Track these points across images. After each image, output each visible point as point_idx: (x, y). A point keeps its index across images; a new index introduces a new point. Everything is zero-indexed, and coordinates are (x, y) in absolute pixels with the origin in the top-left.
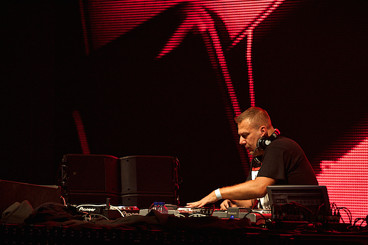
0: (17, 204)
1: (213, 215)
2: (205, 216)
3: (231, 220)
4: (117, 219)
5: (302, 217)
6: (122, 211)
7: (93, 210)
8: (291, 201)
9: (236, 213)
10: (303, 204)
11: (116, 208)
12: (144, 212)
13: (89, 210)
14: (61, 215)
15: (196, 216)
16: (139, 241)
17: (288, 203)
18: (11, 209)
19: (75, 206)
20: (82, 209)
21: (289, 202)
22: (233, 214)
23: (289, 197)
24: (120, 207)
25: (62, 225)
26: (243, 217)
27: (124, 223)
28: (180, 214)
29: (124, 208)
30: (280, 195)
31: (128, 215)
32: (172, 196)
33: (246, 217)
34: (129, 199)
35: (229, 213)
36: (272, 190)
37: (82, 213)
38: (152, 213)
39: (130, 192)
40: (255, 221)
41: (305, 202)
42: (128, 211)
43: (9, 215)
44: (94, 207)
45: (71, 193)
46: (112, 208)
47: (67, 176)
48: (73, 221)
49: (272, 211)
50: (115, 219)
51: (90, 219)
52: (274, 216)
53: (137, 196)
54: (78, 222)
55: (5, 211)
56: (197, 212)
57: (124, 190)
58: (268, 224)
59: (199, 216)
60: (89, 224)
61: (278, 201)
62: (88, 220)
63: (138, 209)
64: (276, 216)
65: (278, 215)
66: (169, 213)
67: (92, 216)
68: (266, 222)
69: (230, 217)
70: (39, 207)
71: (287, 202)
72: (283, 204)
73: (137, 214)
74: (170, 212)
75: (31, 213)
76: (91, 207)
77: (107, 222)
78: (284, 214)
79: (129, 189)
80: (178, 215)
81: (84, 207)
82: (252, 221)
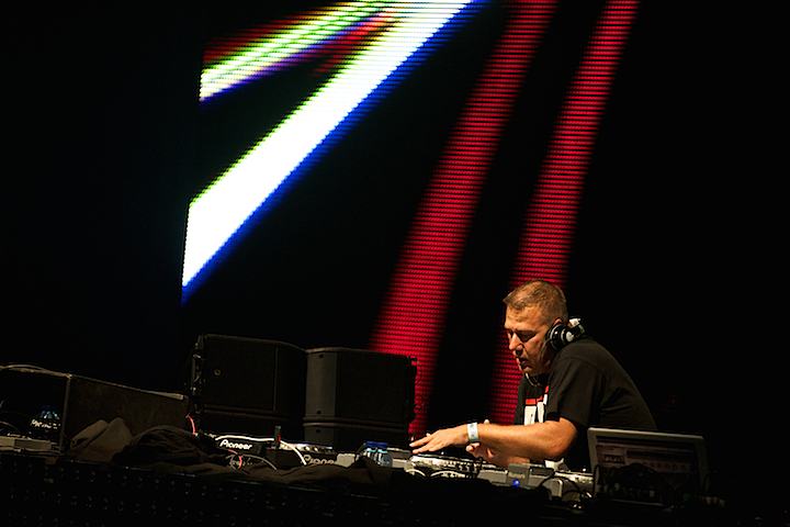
0: (100, 425)
1: (479, 476)
2: (463, 476)
3: (514, 488)
4: (292, 469)
5: (652, 493)
6: (303, 453)
7: (246, 447)
8: (633, 461)
9: (523, 476)
10: (656, 469)
11: (292, 447)
12: (346, 459)
13: (240, 446)
14: (185, 452)
15: (445, 475)
16: (331, 515)
17: (627, 464)
18: (88, 432)
19: (213, 436)
20: (225, 443)
21: (628, 462)
22: (519, 476)
23: (630, 454)
24: (300, 446)
25: (185, 472)
26: (537, 485)
27: (305, 476)
28: (416, 468)
29: (308, 449)
30: (612, 448)
31: (313, 461)
32: (401, 431)
33: (544, 484)
34: (318, 431)
35: (510, 474)
36: (598, 437)
37: (226, 451)
38: (362, 463)
39: (322, 418)
40: (560, 495)
41: (659, 466)
42: (314, 455)
43: (84, 444)
44: (247, 442)
45: (206, 411)
46: (284, 446)
47: (202, 377)
48: (208, 465)
49: (594, 477)
50: (289, 469)
51: (240, 464)
52: (597, 487)
53: (335, 428)
54: (217, 468)
55: (78, 437)
56: (448, 469)
57: (311, 412)
58: (584, 501)
59: (452, 476)
60: (238, 474)
61: (607, 459)
62: (236, 466)
63: (334, 453)
64: (602, 489)
65: (606, 487)
66: (394, 466)
67: (244, 460)
68: (581, 498)
69: (511, 482)
70: (143, 434)
71: (624, 463)
72: (618, 466)
73: (332, 462)
74: (397, 463)
75: (127, 443)
76: (244, 442)
77: (274, 472)
78: (617, 486)
79: (319, 412)
80: (412, 471)
81: (230, 440)
82: (554, 494)
